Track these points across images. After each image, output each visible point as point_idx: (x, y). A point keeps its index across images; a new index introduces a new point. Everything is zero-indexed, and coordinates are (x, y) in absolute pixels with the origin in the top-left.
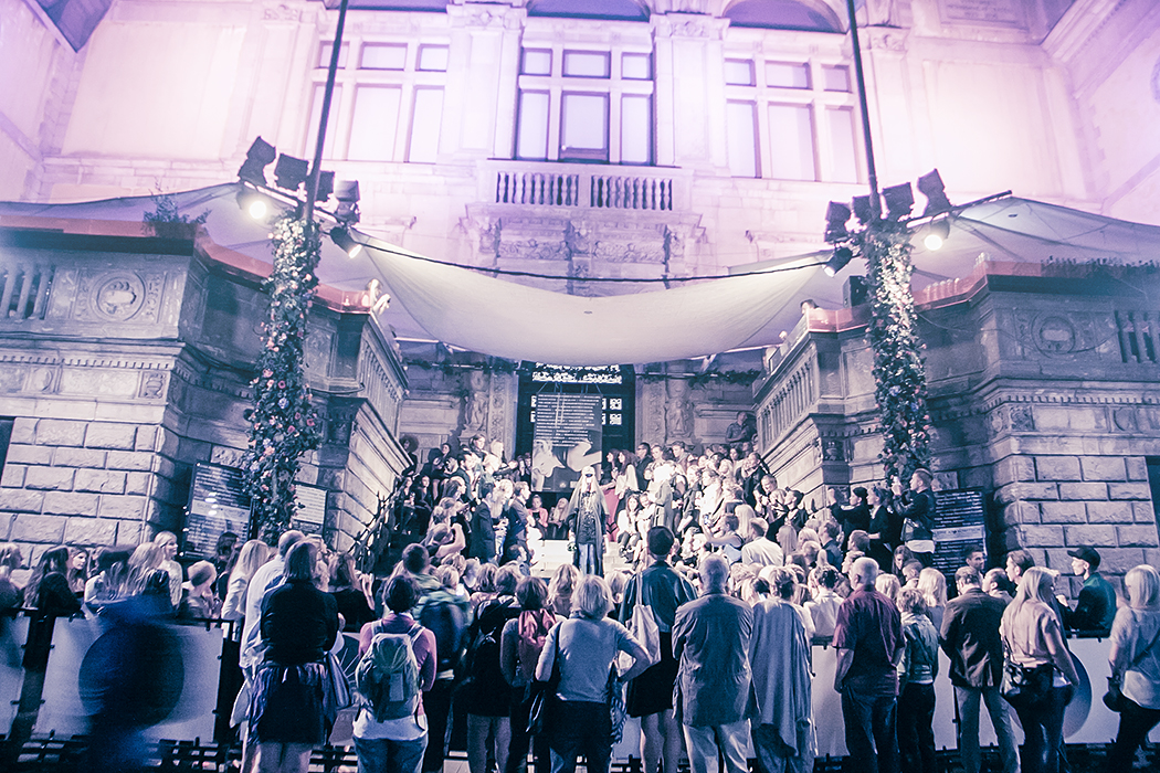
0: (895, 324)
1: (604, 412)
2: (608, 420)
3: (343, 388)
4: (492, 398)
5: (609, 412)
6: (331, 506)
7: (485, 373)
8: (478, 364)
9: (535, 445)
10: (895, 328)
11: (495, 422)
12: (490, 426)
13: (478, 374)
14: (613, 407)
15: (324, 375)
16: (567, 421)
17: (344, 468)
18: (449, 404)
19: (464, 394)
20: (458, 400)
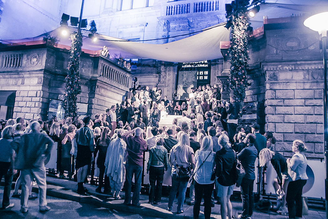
0: (236, 45)
1: (198, 75)
2: (199, 78)
3: (94, 77)
4: (167, 74)
5: (199, 75)
6: (90, 108)
7: (164, 66)
8: (163, 64)
9: (178, 87)
10: (236, 46)
11: (168, 81)
12: (167, 82)
13: (162, 67)
14: (200, 74)
15: (90, 74)
16: (187, 79)
17: (94, 98)
18: (155, 76)
19: (159, 73)
20: (158, 75)
